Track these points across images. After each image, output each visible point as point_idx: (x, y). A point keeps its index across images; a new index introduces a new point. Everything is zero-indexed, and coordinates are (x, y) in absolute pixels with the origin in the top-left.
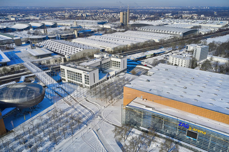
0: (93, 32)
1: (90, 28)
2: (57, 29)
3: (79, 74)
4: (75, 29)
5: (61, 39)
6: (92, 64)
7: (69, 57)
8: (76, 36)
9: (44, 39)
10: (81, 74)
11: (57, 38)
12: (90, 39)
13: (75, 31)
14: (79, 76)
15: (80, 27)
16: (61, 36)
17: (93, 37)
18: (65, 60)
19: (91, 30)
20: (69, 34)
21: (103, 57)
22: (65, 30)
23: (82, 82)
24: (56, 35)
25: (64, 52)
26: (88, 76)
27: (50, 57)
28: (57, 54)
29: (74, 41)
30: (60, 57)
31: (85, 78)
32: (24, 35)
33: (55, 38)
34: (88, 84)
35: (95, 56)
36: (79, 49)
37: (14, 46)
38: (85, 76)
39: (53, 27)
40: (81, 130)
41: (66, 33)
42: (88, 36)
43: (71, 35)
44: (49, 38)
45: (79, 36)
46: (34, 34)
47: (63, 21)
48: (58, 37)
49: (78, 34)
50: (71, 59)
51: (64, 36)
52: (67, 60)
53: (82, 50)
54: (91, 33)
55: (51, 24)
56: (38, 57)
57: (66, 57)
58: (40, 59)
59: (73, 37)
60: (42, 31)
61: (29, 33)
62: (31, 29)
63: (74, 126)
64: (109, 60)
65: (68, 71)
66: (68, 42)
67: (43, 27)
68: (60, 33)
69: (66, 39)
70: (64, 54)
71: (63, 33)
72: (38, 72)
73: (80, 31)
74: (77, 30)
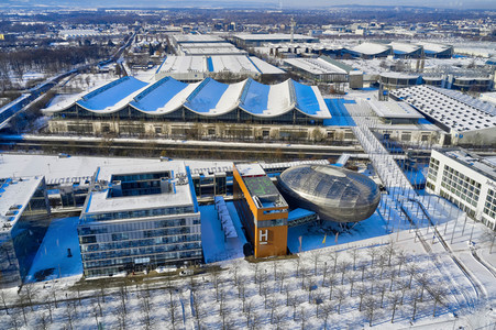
2: (450, 61)
3: (473, 182)
5: (454, 88)
7: (461, 136)
9: (412, 82)
10: (479, 185)
11: (443, 84)
14: (472, 189)
16: (454, 80)
18: (448, 140)
20: (479, 79)
22: (470, 67)
23: (475, 205)
24: (443, 77)
25: (450, 122)
27: (414, 127)
28: (432, 121)
29: (485, 96)
30: (437, 132)
31: (489, 199)
32: (371, 69)
33: (438, 84)
37: (347, 88)
38: (490, 192)
39: (441, 56)
40: (437, 320)
41: (469, 75)
43: (482, 82)
44: (424, 82)
46: (393, 68)
47: (470, 44)
48: (447, 83)
50: (464, 141)
51: (461, 82)
52: (454, 141)
55: (438, 49)
56: (388, 120)
57: (453, 133)
58: (389, 126)
59: (486, 87)
60: (413, 64)
61: (383, 65)
62: (390, 57)
63: (423, 304)
65: (447, 168)
66: (468, 97)
67: (419, 54)
68: (454, 74)
69: (466, 90)
70: (449, 126)
71: (462, 75)
72: (378, 152)
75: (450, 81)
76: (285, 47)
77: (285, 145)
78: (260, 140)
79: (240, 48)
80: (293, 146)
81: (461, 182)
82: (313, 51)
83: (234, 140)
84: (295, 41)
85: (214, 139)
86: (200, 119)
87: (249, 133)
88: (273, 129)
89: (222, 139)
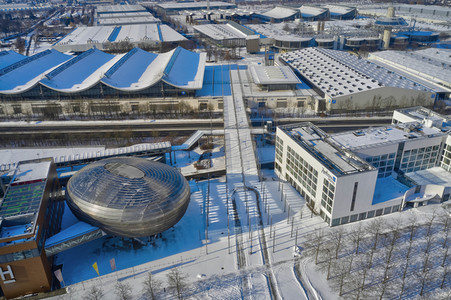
0: (435, 38)
1: (432, 27)
2: (354, 21)
3: (311, 169)
4: (389, 25)
5: (346, 48)
6: (367, 148)
7: (334, 101)
8: (386, 46)
9: (305, 45)
10: (316, 173)
11: (335, 46)
12: (417, 57)
13: (386, 32)
14: (310, 176)
15: (402, 22)
16: (346, 41)
17: (429, 52)
18: (322, 105)
19: (433, 31)
20: (369, 38)
21: (418, 129)
22: (367, 27)
23: (314, 195)
24: (335, 39)
25: (327, 86)
26: (332, 188)
27: (290, 93)
28: (311, 86)
29: (373, 56)
30: (312, 97)
31: (325, 190)
32: (273, 33)
33: (329, 45)
34: (329, 210)
35: (397, 115)
36: (369, 82)
38: (326, 182)
39: (345, 17)
41: (360, 35)
42: (420, 47)
43: (372, 42)
44: (316, 44)
45: (393, 44)
46: (295, 31)
47: (375, 5)
48: (339, 44)
49: (392, 40)
50: (336, 107)
51: (352, 42)
52: (328, 107)
53: (375, 86)
54: (431, 40)
55: (343, 11)
56: (265, 87)
57: (327, 98)
58: (266, 94)
59: (376, 46)
60: (314, 26)
61: (286, 29)
62: (297, 21)
64: (436, 142)
65: (289, 149)
67: (325, 16)
68: (345, 35)
69: (356, 50)
70: (324, 91)
71: (352, 35)
72: (237, 127)
73: (399, 34)
74: (390, 29)
75: (342, 41)
76: (199, 15)
77: (148, 121)
80: (158, 121)
82: (227, 18)
84: (211, 8)
87: (117, 108)
88: (142, 102)
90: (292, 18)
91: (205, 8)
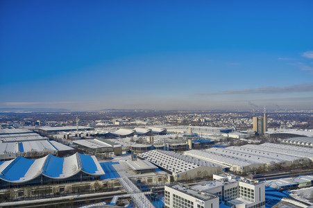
0: (213, 143)
1: (209, 137)
2: (166, 136)
3: (189, 202)
4: (189, 137)
5: (170, 150)
7: (178, 176)
8: (190, 147)
9: (149, 149)
10: (192, 203)
11: (165, 148)
12: (208, 152)
13: (189, 140)
14: (189, 206)
15: (196, 135)
16: (170, 146)
17: (213, 149)
18: (172, 179)
19: (210, 139)
20: (181, 144)
21: (226, 180)
22: (176, 138)
24: (164, 145)
25: (172, 169)
27: (153, 174)
28: (162, 169)
29: (186, 153)
30: (166, 175)
32: (126, 143)
33: (162, 148)
35: (215, 177)
36: (192, 165)
37: (113, 155)
38: (199, 206)
39: (161, 134)
41: (176, 143)
42: (207, 148)
43: (183, 146)
44: (155, 148)
45: (194, 147)
46: (137, 142)
49: (193, 144)
50: (180, 179)
51: (173, 147)
52: (175, 179)
53: (196, 166)
54: (211, 144)
55: (159, 130)
56: (138, 171)
57: (174, 174)
58: (140, 175)
59: (185, 148)
60: (148, 139)
61: (132, 141)
62: (135, 136)
64: (235, 185)
65: (174, 195)
66: (178, 154)
67: (150, 133)
68: (169, 143)
69: (176, 150)
70: (171, 171)
71: (173, 143)
72: (135, 192)
73: (195, 141)
74: (191, 139)
75: (168, 146)
76: (73, 134)
77: (76, 196)
78: (58, 195)
79: (43, 136)
80: (81, 196)
81: (183, 203)
82: (91, 135)
83: (38, 198)
84: (80, 130)
85: (23, 199)
86: (12, 186)
87: (50, 191)
88: (67, 186)
89: (29, 198)
90: (132, 135)
91: (75, 130)
